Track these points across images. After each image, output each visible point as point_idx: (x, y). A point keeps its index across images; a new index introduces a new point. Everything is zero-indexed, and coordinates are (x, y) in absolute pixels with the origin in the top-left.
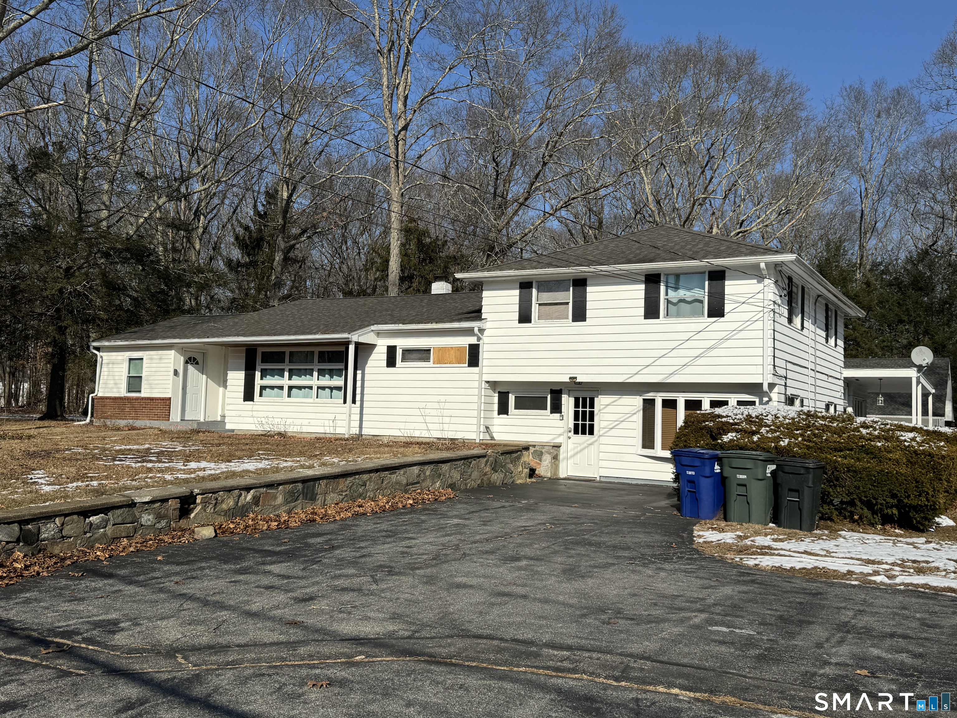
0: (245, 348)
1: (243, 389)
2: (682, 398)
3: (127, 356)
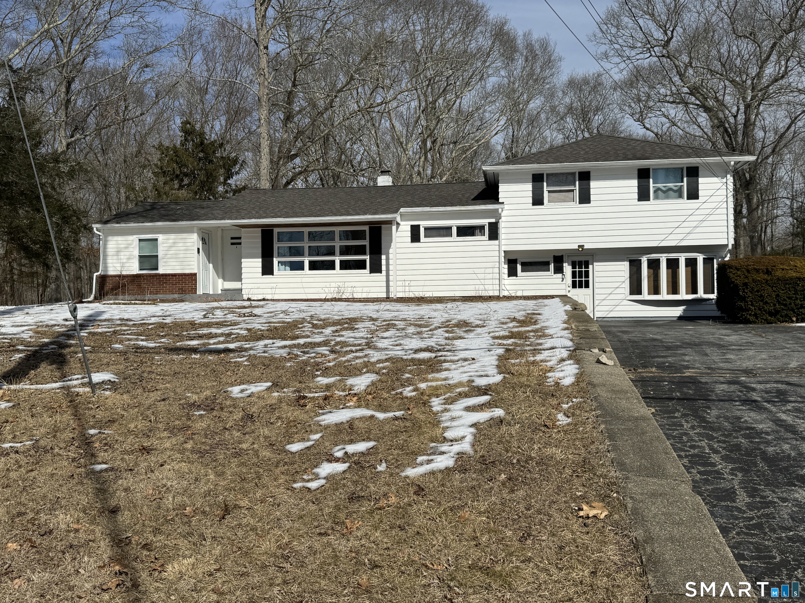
0: (260, 229)
1: (260, 265)
2: (664, 257)
3: (136, 237)
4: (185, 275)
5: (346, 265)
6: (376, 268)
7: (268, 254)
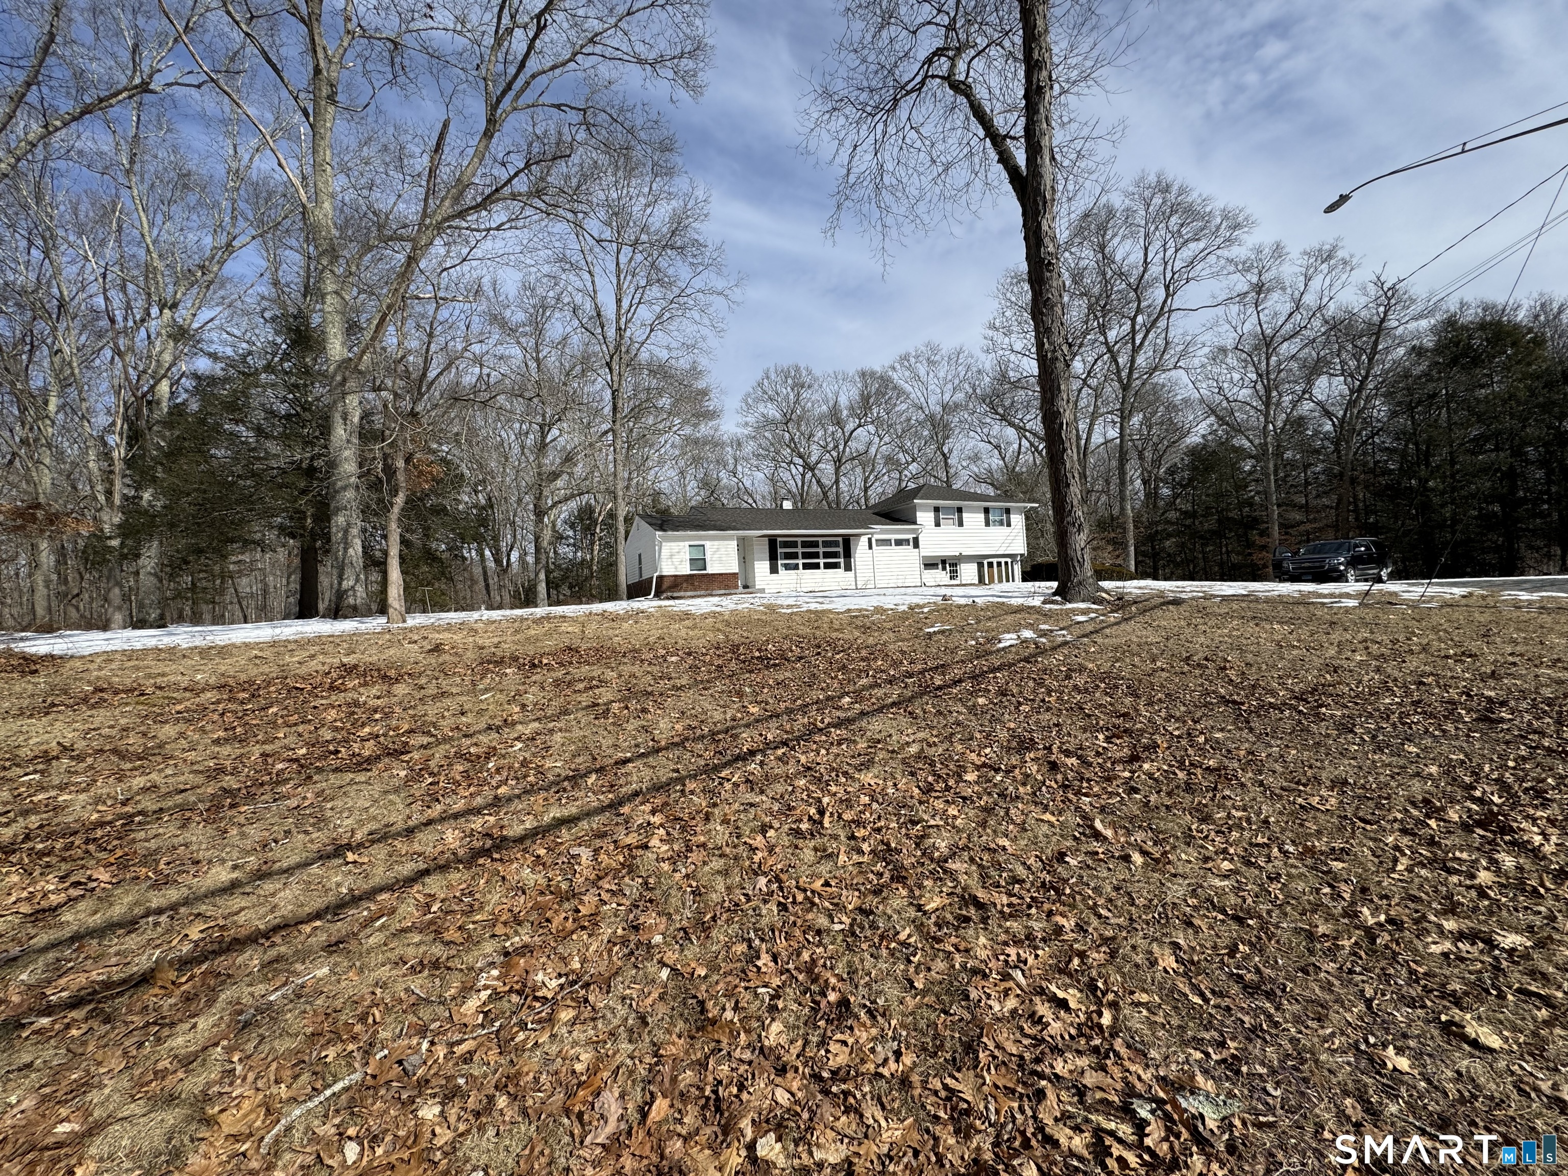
0: (767, 539)
1: (768, 566)
2: (995, 561)
3: (687, 543)
4: (730, 574)
5: (828, 566)
6: (848, 568)
7: (773, 558)
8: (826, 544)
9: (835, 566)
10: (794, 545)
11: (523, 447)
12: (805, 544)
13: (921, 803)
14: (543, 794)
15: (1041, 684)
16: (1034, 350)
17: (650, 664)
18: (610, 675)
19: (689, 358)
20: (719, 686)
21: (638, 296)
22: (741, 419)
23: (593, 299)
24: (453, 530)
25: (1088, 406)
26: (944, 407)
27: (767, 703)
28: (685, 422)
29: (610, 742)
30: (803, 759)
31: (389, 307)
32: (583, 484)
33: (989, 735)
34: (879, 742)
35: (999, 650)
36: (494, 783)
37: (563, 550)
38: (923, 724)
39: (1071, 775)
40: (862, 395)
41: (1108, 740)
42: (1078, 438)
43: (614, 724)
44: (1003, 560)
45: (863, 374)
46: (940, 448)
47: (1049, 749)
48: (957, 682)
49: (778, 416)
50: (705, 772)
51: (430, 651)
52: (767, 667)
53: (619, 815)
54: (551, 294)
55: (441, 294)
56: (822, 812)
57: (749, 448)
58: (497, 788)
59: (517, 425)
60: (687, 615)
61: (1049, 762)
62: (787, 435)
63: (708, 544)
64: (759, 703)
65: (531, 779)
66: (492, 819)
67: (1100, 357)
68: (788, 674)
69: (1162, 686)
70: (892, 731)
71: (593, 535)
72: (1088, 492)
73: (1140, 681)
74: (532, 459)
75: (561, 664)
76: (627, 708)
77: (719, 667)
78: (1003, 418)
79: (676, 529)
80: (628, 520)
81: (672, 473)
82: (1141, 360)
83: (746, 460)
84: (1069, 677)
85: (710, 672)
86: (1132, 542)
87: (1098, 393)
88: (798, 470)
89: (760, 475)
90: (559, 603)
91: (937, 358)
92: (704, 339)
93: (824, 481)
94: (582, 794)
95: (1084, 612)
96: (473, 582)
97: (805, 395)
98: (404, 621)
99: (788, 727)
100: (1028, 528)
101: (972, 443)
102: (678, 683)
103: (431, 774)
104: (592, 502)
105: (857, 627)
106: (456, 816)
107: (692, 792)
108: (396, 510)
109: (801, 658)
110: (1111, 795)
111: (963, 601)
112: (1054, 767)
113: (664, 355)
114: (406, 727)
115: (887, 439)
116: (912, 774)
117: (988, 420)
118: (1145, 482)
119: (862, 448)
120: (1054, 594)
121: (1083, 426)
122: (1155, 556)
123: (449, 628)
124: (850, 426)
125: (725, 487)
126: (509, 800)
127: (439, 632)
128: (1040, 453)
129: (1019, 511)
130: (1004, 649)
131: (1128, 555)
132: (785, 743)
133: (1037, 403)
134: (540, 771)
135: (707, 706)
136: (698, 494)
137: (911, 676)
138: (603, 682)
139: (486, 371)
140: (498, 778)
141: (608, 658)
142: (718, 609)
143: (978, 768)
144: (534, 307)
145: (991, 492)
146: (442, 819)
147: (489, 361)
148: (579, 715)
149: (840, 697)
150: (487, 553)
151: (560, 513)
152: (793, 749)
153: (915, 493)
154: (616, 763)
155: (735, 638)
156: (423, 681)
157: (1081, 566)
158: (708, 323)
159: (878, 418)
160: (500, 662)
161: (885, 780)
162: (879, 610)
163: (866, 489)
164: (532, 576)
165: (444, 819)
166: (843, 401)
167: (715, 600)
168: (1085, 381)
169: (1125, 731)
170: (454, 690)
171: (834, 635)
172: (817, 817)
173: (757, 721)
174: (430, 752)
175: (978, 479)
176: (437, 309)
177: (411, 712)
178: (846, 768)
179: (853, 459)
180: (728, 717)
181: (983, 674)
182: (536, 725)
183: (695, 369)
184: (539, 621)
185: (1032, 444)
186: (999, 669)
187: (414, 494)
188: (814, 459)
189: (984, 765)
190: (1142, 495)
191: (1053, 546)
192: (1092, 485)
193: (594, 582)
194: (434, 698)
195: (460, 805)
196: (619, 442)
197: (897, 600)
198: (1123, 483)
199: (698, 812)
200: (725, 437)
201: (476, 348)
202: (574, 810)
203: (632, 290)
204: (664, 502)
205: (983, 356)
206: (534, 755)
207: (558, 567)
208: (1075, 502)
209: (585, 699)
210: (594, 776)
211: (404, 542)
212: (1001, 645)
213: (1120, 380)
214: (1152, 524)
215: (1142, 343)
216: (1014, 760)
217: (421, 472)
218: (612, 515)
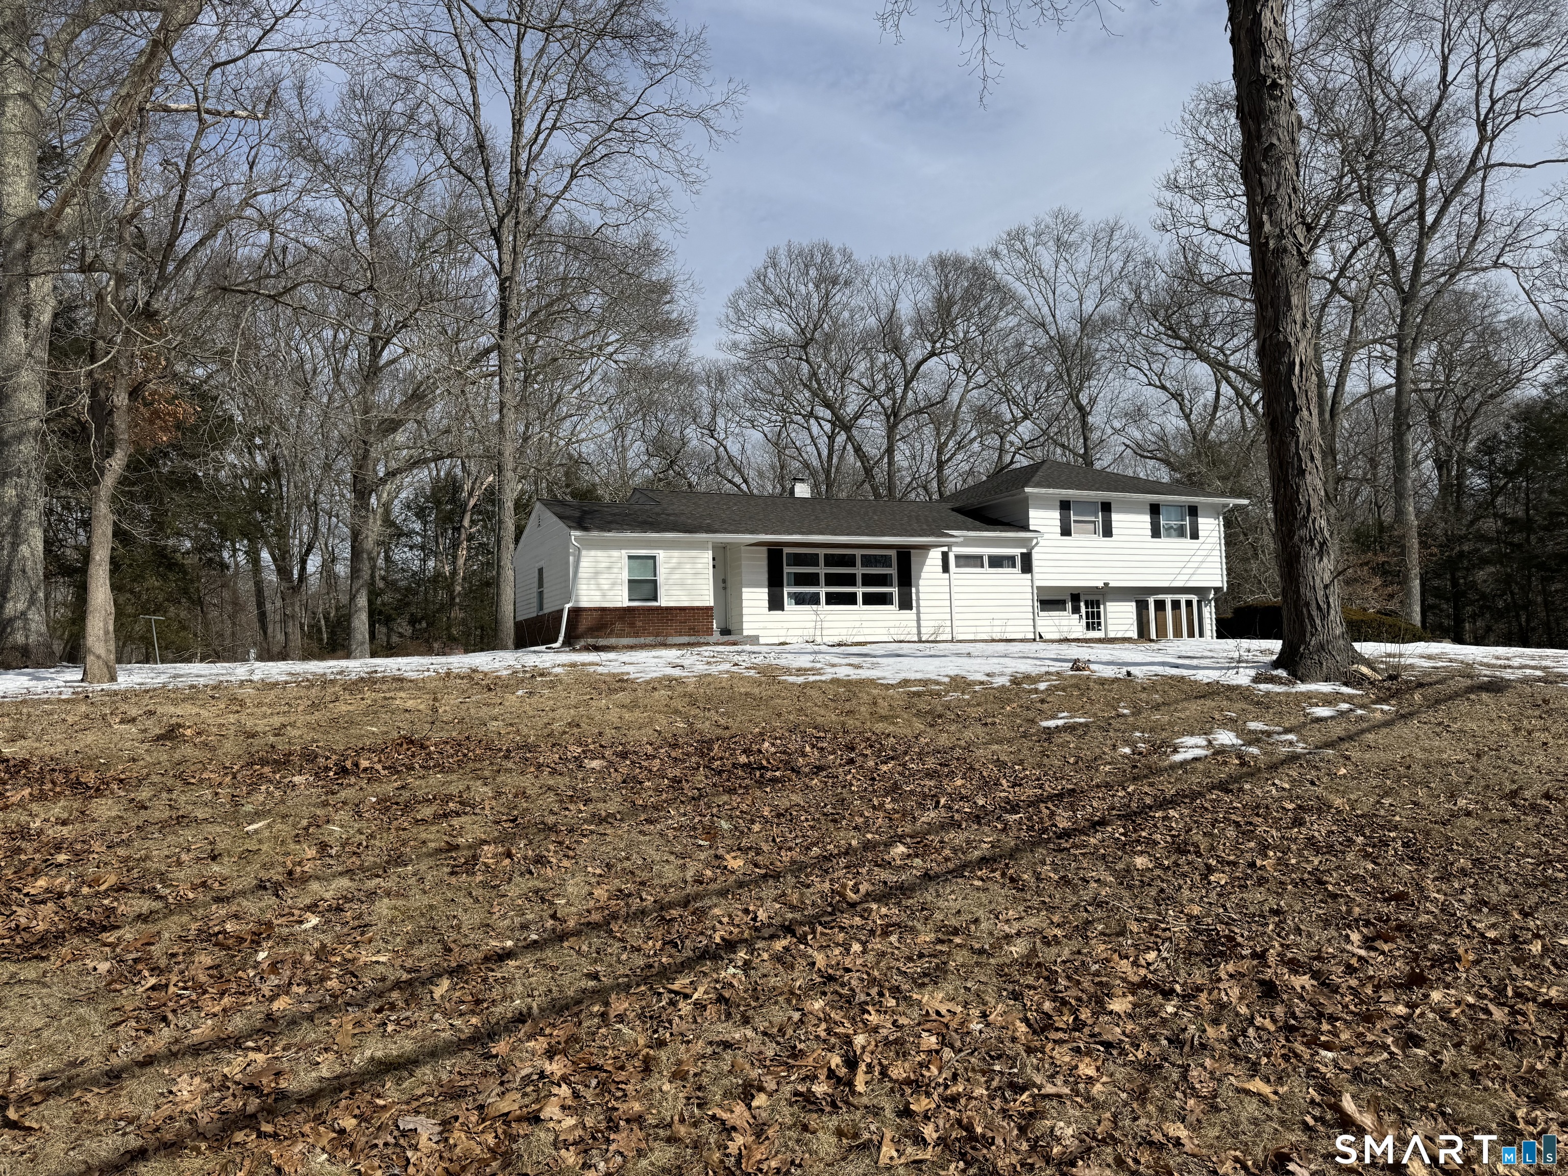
0: (766, 549)
1: (766, 597)
2: (1168, 598)
3: (624, 553)
4: (698, 608)
5: (870, 599)
6: (906, 604)
7: (775, 583)
8: (868, 561)
9: (883, 599)
10: (812, 560)
11: (337, 373)
12: (831, 561)
13: (1029, 1050)
14: (354, 1014)
15: (1247, 833)
16: (1243, 228)
17: (554, 772)
18: (481, 791)
19: (638, 228)
20: (675, 816)
21: (551, 115)
22: (725, 337)
23: (474, 118)
24: (208, 516)
25: (1341, 327)
26: (1084, 323)
27: (759, 852)
28: (626, 339)
29: (477, 919)
30: (820, 960)
31: (116, 124)
32: (443, 441)
33: (1153, 927)
34: (956, 932)
35: (1173, 767)
36: (266, 990)
37: (403, 555)
38: (1035, 901)
39: (1300, 1008)
40: (939, 300)
41: (1368, 943)
42: (1322, 384)
43: (484, 885)
44: (1183, 598)
45: (942, 264)
46: (1074, 396)
47: (1261, 957)
48: (1098, 824)
49: (789, 332)
50: (645, 980)
51: (159, 738)
52: (760, 784)
53: (488, 1057)
54: (399, 107)
55: (210, 104)
56: (852, 1063)
57: (739, 386)
58: (272, 999)
59: (328, 333)
60: (621, 682)
61: (1262, 983)
62: (805, 367)
63: (662, 555)
64: (744, 850)
65: (333, 984)
66: (260, 1057)
67: (1362, 243)
68: (796, 798)
69: (1467, 844)
70: (980, 913)
71: (457, 530)
72: (1339, 479)
73: (1427, 833)
74: (352, 392)
75: (393, 769)
76: (509, 855)
77: (676, 780)
78: (1188, 346)
79: (606, 526)
80: (522, 507)
81: (602, 427)
82: (1435, 250)
83: (733, 407)
84: (1298, 822)
85: (658, 791)
86: (1415, 571)
87: (1357, 306)
88: (820, 430)
89: (755, 436)
90: (390, 651)
91: (1074, 237)
92: (664, 193)
93: (867, 448)
94: (424, 1015)
95: (1328, 700)
96: (237, 605)
97: (839, 296)
98: (113, 679)
99: (794, 898)
100: (1230, 541)
101: (1131, 388)
102: (603, 809)
103: (155, 970)
104: (458, 471)
105: (919, 714)
106: (197, 1050)
107: (621, 1018)
108: (109, 481)
109: (820, 768)
110: (1373, 1047)
111: (1109, 672)
112: (1269, 991)
113: (593, 219)
114: (111, 880)
115: (980, 378)
116: (1016, 996)
117: (1162, 349)
118: (1440, 465)
119: (935, 392)
120: (1276, 665)
121: (1330, 363)
122: (1458, 597)
123: (194, 694)
124: (916, 354)
125: (694, 454)
126: (293, 1023)
127: (175, 703)
128: (1253, 409)
129: (1214, 512)
130: (1183, 764)
131: (1408, 594)
132: (788, 929)
133: (1249, 323)
134: (350, 971)
135: (652, 853)
136: (645, 465)
137: (1014, 809)
138: (467, 805)
139: (280, 240)
140: (274, 980)
141: (478, 759)
142: (677, 672)
143: (1133, 988)
144: (369, 128)
145: (1164, 475)
146: (172, 1056)
147: (286, 223)
148: (423, 867)
149: (888, 845)
150: (265, 555)
151: (399, 489)
152: (803, 940)
153: (1027, 475)
154: (487, 959)
155: (705, 726)
156: (144, 794)
157: (1323, 618)
158: (673, 167)
159: (966, 340)
160: (283, 763)
161: (966, 1005)
162: (959, 683)
163: (941, 465)
164: (344, 599)
165: (174, 1055)
166: (905, 309)
167: (671, 654)
168: (1334, 283)
169: (1400, 928)
170: (200, 814)
171: (879, 727)
172: (843, 1072)
173: (741, 885)
174: (152, 928)
175: (1140, 451)
176: (200, 132)
177: (121, 852)
178: (897, 980)
179: (920, 411)
180: (690, 874)
181: (1144, 810)
182: (345, 882)
183: (647, 246)
184: (355, 686)
185: (1239, 393)
186: (1172, 802)
187: (140, 450)
188: (851, 409)
189: (1145, 983)
190: (1434, 487)
191: (1273, 573)
192: (1346, 465)
193: (457, 614)
194: (163, 826)
195: (204, 1030)
196: (510, 370)
197: (992, 665)
198: (1400, 467)
199: (630, 1056)
200: (697, 369)
201: (265, 201)
202: (409, 1046)
203: (542, 105)
204: (587, 477)
205: (1154, 237)
206: (340, 940)
207: (391, 585)
208: (1315, 503)
209: (434, 836)
210: (445, 983)
211: (119, 534)
212: (1178, 758)
213: (1397, 285)
214: (1452, 540)
215: (1437, 221)
216: (1199, 976)
217: (156, 414)
218: (492, 496)
